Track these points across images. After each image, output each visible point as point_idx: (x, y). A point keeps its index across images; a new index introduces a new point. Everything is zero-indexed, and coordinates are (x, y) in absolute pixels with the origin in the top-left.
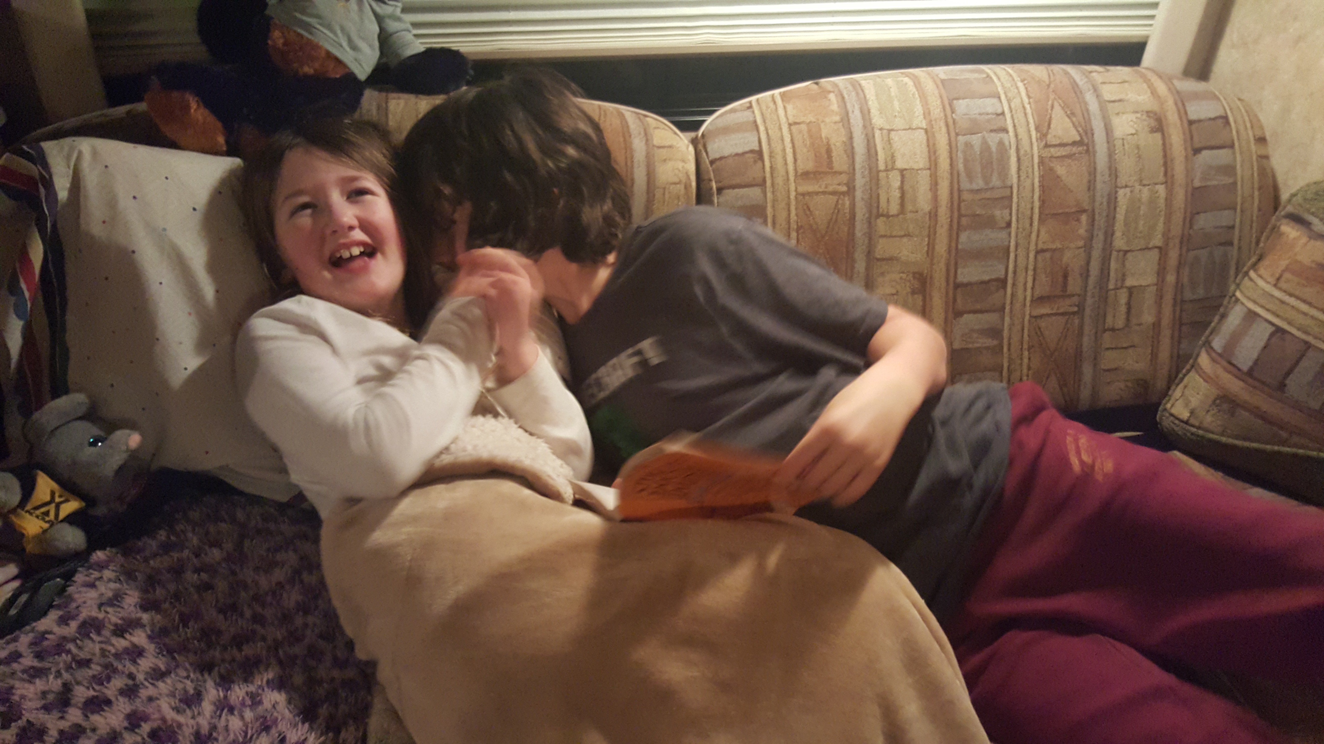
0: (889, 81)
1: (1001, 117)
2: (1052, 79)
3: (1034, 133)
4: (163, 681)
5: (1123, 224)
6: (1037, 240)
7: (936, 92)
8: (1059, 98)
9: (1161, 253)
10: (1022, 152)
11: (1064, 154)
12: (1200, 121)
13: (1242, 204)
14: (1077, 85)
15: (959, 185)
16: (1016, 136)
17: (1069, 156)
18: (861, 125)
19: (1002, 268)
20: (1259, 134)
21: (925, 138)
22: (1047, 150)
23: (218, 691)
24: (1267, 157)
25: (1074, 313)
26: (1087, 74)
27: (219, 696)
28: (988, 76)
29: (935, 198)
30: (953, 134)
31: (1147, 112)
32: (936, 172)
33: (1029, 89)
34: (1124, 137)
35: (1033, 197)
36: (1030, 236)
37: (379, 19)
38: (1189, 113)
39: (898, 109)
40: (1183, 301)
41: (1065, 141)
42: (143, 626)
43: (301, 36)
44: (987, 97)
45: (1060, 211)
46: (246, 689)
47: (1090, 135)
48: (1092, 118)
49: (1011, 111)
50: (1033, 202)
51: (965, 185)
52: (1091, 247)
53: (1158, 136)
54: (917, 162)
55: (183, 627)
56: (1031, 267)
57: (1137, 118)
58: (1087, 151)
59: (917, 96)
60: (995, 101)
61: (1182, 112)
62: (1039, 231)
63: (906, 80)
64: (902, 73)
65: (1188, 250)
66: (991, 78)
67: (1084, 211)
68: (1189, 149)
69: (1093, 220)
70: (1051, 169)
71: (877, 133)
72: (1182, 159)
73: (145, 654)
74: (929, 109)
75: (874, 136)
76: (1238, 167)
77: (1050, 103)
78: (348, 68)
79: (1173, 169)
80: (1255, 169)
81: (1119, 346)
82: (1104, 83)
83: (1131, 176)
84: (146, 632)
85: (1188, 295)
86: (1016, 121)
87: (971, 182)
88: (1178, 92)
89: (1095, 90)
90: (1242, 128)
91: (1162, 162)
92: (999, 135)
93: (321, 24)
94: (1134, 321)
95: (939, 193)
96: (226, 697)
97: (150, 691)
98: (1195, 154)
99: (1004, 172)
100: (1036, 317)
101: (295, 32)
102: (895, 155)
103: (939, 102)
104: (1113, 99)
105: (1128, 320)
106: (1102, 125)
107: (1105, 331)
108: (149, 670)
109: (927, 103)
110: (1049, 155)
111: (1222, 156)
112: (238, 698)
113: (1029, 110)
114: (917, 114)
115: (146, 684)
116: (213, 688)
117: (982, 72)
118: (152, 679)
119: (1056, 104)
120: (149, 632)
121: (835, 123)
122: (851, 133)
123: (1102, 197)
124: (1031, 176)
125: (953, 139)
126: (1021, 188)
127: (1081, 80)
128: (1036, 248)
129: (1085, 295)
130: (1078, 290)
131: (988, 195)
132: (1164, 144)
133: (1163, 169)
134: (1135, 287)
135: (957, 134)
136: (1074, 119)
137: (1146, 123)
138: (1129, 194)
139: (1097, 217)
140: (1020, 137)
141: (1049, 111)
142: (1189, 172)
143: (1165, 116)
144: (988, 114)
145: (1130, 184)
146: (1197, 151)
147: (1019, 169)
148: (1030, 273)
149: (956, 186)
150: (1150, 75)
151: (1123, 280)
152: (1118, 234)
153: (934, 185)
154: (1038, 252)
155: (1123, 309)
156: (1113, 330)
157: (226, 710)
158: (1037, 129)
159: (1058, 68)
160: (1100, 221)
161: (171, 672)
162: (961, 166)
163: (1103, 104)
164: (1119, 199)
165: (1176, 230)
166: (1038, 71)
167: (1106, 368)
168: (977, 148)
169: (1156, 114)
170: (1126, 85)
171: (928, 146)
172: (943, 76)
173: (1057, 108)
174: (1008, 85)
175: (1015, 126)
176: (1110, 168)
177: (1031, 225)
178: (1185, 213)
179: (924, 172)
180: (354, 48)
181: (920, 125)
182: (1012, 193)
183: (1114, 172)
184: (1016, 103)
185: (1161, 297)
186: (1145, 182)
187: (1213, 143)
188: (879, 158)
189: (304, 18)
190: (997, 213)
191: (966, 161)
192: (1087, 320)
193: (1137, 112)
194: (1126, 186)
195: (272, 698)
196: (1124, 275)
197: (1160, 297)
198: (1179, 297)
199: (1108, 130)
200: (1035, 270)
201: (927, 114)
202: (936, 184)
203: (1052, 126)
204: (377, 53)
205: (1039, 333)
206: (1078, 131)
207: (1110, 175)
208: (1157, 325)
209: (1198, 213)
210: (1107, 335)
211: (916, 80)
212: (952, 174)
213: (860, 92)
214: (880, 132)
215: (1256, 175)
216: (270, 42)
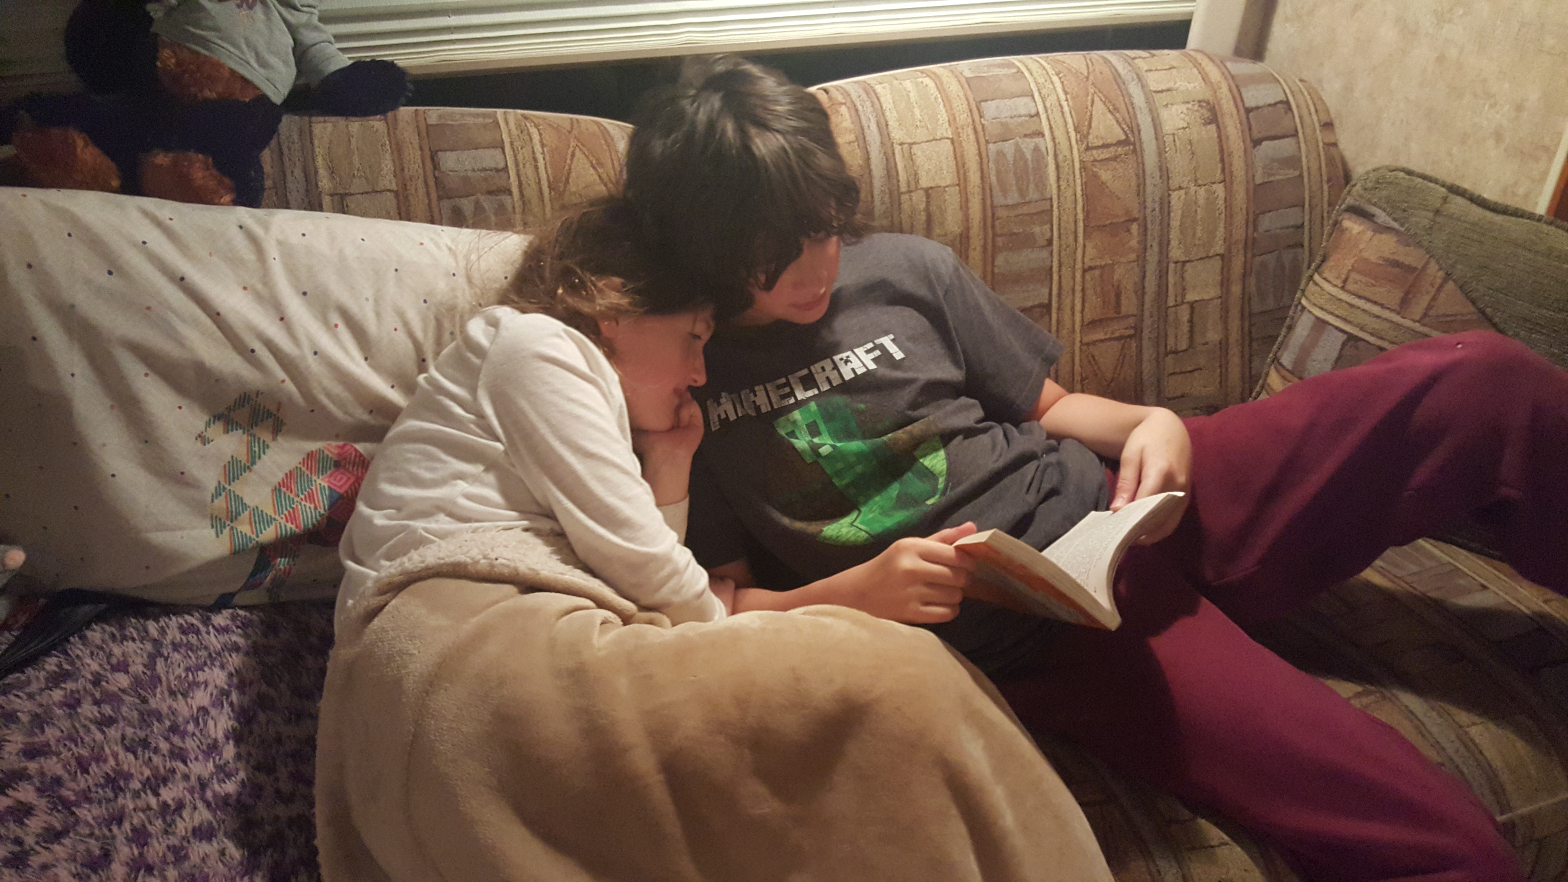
0: (908, 84)
1: (1035, 118)
2: (1090, 70)
3: (1073, 134)
4: (60, 843)
5: (1178, 232)
6: (1083, 257)
7: (961, 94)
8: (1100, 92)
9: (1223, 260)
10: (1061, 157)
11: (1107, 156)
12: (1257, 108)
13: (1310, 201)
14: (1120, 76)
15: (992, 201)
16: (1054, 139)
17: (1115, 158)
18: (878, 143)
19: (1045, 291)
20: (1324, 118)
21: (952, 148)
22: (1089, 153)
23: (131, 849)
24: (1335, 145)
25: (1130, 337)
26: (1130, 62)
27: (133, 854)
28: (1019, 71)
29: (967, 218)
30: (982, 141)
31: (1199, 102)
32: (966, 188)
33: (1065, 83)
34: (1175, 132)
35: (1075, 208)
36: (1075, 253)
37: (292, 29)
38: (1245, 99)
39: (919, 117)
40: (1251, 315)
41: (1109, 141)
42: (29, 778)
43: (197, 53)
44: (1020, 96)
45: (1108, 222)
46: (167, 842)
47: (1136, 132)
48: (1138, 113)
49: (1046, 111)
50: (1076, 215)
51: (999, 200)
52: (1145, 260)
53: (1213, 128)
54: (944, 178)
55: (82, 773)
56: (1078, 288)
57: (1188, 109)
58: (1134, 151)
59: (940, 100)
60: (1027, 100)
61: (1238, 98)
62: (1084, 246)
63: (927, 81)
64: (922, 72)
65: (1254, 256)
66: (1022, 73)
67: (1135, 220)
68: (1248, 141)
69: (1146, 229)
70: (1095, 176)
71: (898, 149)
72: (1241, 153)
73: (33, 812)
74: (953, 114)
75: (894, 154)
76: (1304, 158)
77: (1090, 98)
78: (258, 89)
79: (1231, 165)
80: (1323, 158)
81: (1184, 370)
82: (1150, 70)
83: (1184, 175)
84: (32, 784)
85: (1256, 307)
86: (1052, 123)
87: (1006, 198)
88: (1233, 77)
89: (1139, 78)
90: (1305, 112)
91: (1218, 158)
92: (1034, 140)
93: (221, 39)
94: (1198, 340)
95: (970, 211)
96: (141, 854)
97: (45, 857)
98: (1254, 147)
99: (1041, 182)
100: (1088, 344)
101: (189, 49)
102: (919, 172)
103: (965, 106)
104: (1160, 89)
105: (1191, 338)
106: (1150, 120)
107: (1167, 354)
108: (39, 831)
109: (952, 109)
110: (1092, 158)
111: (1285, 146)
112: (158, 854)
113: (1066, 109)
114: (940, 122)
115: (38, 848)
116: (125, 845)
117: (1012, 65)
118: (45, 842)
119: (1096, 99)
120: (38, 785)
121: (850, 143)
122: (868, 153)
123: (1154, 201)
124: (1072, 184)
125: (983, 148)
126: (1062, 198)
127: (1124, 68)
128: (1083, 267)
129: (1142, 315)
130: (1133, 310)
131: (1025, 210)
132: (1219, 137)
133: (1220, 166)
134: (1197, 301)
135: (987, 142)
136: (1118, 115)
137: (1197, 114)
138: (1183, 196)
139: (1149, 226)
140: (1057, 141)
141: (1090, 108)
142: (1249, 166)
143: (1219, 105)
144: (1021, 116)
145: (1184, 185)
146: (1257, 143)
147: (1058, 178)
148: (1078, 295)
149: (988, 202)
150: (1199, 57)
151: (1183, 296)
152: (1174, 243)
153: (965, 205)
154: (1084, 271)
155: (1185, 328)
156: (1176, 352)
157: (142, 872)
158: (1077, 130)
159: (1096, 55)
160: (1154, 230)
161: (68, 832)
162: (993, 179)
163: (1149, 96)
164: (1173, 203)
165: (1239, 233)
166: (1074, 59)
167: (1170, 396)
168: (1010, 158)
169: (1208, 103)
170: (1174, 71)
171: (956, 158)
172: (968, 74)
173: (1098, 104)
174: (1041, 80)
175: (1051, 128)
176: (1161, 170)
177: (1076, 240)
178: (1247, 214)
179: (953, 189)
180: (263, 64)
181: (945, 135)
182: (1052, 206)
183: (1165, 173)
184: (1051, 101)
185: (1227, 312)
186: (1200, 182)
187: (1273, 133)
188: (901, 179)
189: (199, 32)
190: (1037, 229)
191: (998, 172)
192: (1146, 343)
193: (1188, 102)
194: (1180, 188)
195: (201, 852)
196: (1184, 289)
197: (1225, 310)
198: (1247, 310)
199: (1156, 124)
200: (1083, 290)
201: (952, 120)
202: (967, 200)
203: (1093, 125)
204: (294, 71)
205: (1093, 362)
206: (1123, 129)
207: (1161, 177)
208: (1224, 345)
209: (1263, 213)
210: (1169, 359)
211: (936, 78)
212: (983, 189)
213: (875, 100)
214: (900, 147)
215: (1323, 165)
216: (158, 64)
